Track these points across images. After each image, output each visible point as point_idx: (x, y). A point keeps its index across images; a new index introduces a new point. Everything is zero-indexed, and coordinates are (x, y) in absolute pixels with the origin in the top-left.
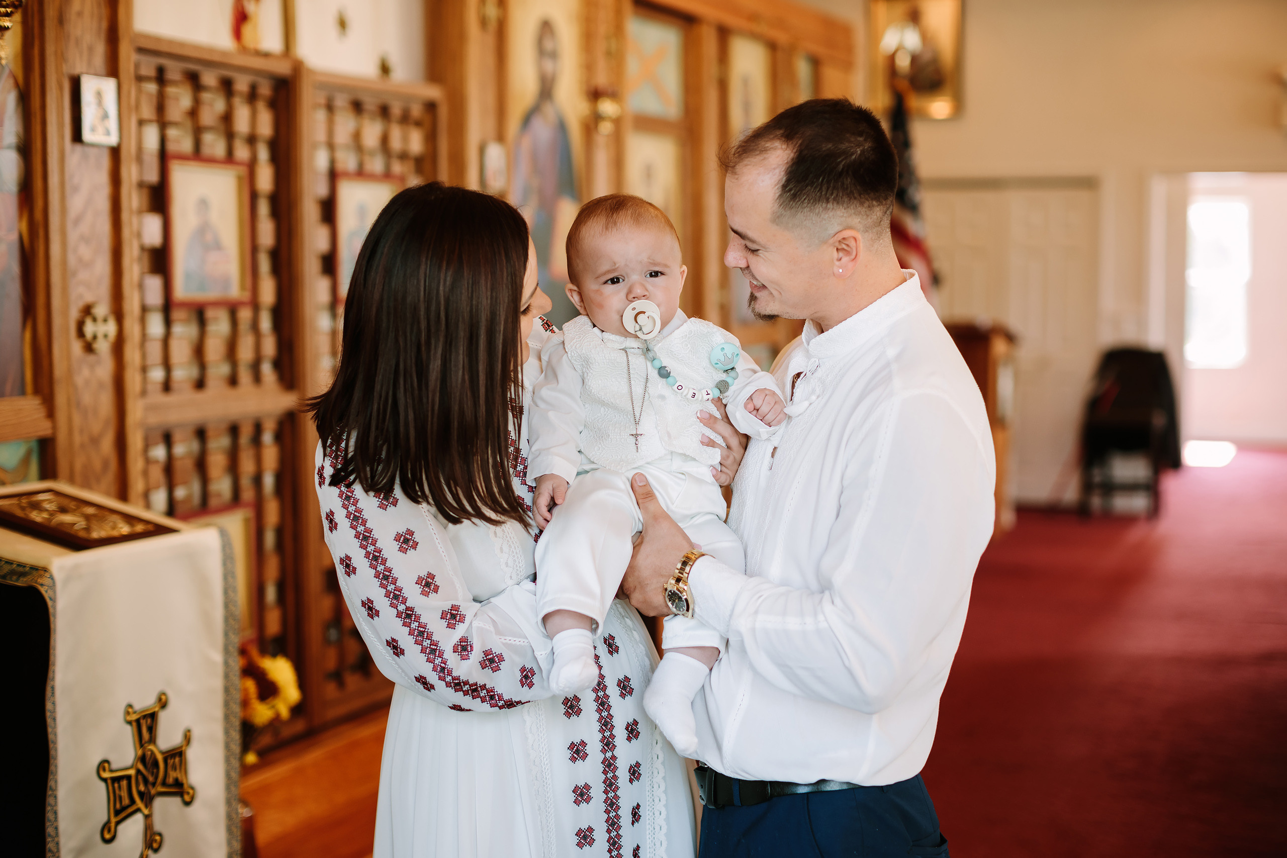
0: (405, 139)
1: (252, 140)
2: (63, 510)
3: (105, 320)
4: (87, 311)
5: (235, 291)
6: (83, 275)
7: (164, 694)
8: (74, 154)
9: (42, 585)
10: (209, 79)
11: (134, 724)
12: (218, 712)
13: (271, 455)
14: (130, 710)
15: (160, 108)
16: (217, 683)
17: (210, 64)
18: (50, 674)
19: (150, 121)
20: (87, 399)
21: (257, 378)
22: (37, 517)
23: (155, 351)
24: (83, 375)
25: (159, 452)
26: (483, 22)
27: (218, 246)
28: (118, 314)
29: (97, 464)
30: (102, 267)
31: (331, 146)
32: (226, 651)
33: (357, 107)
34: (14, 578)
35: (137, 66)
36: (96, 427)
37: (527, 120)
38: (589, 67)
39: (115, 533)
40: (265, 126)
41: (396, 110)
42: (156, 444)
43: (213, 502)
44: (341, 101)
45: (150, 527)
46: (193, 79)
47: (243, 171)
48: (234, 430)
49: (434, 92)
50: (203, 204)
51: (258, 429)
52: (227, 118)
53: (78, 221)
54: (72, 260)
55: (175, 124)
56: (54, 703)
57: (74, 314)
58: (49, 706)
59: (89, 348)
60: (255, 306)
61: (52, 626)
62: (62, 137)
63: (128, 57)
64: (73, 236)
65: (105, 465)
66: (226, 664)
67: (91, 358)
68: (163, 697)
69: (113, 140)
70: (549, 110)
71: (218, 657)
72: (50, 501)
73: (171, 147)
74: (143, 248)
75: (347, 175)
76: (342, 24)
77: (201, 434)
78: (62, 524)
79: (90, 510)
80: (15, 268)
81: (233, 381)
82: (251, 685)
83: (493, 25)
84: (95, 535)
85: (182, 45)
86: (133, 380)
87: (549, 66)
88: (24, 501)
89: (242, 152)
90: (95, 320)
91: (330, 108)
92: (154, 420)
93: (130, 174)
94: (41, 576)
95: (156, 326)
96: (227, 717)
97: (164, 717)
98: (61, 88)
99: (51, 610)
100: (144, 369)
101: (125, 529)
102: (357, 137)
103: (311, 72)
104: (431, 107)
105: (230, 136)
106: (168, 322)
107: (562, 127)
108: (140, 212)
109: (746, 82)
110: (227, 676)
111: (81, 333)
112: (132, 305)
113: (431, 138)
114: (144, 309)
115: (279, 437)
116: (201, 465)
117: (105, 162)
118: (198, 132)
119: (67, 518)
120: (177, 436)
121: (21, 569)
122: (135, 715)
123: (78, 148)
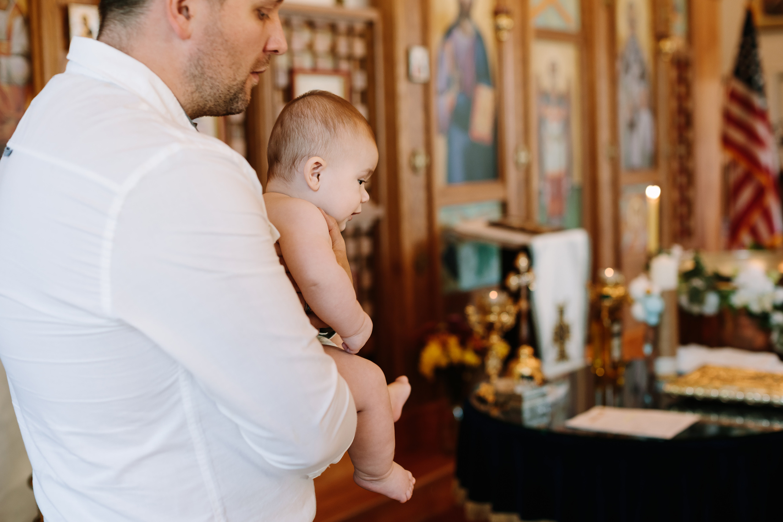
0: (350, 46)
31: (290, 52)
33: (311, 25)
37: (449, 33)
41: (342, 26)
49: (373, 14)
70: (468, 26)
75: (303, 71)
91: (288, 25)
102: (311, 44)
104: (370, 25)
107: (479, 38)
109: (631, 7)
113: (370, 46)
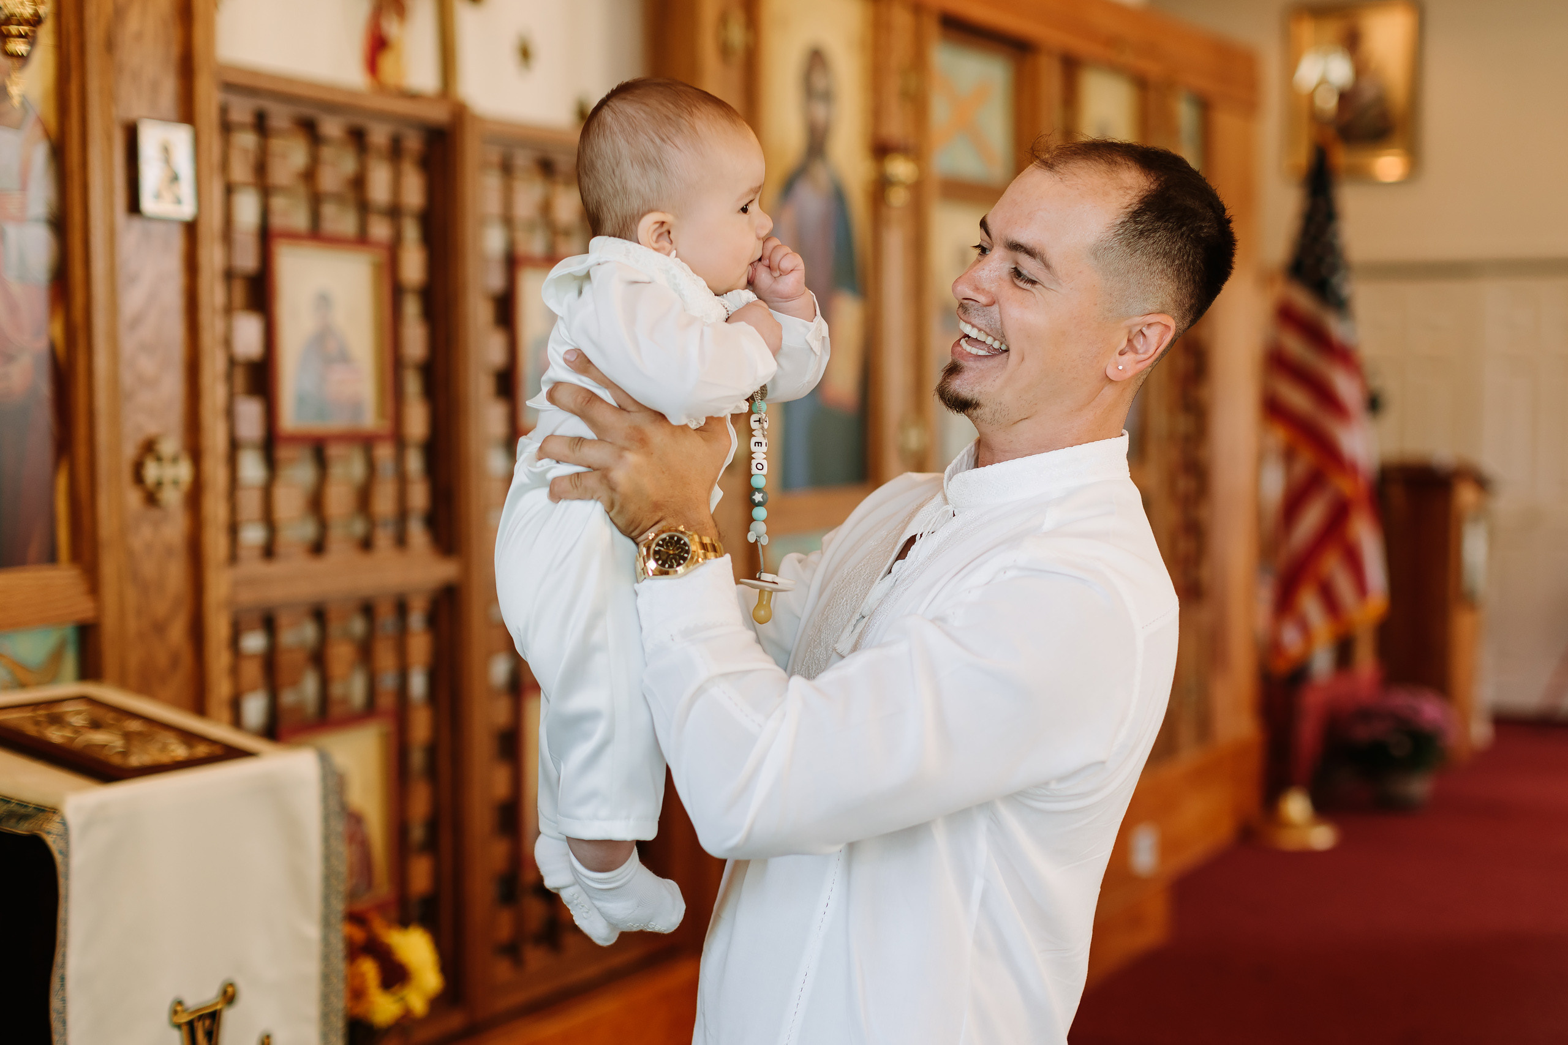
1: (394, 212)
2: (96, 725)
3: (175, 460)
4: (149, 447)
5: (370, 419)
6: (145, 397)
7: (231, 985)
8: (130, 233)
9: (49, 833)
10: (332, 128)
11: (185, 1028)
12: (312, 1008)
13: (419, 645)
14: (179, 1008)
15: (261, 168)
16: (312, 968)
17: (333, 108)
18: (58, 959)
19: (245, 184)
20: (148, 568)
21: (401, 540)
22: (55, 735)
23: (250, 503)
24: (143, 536)
25: (254, 642)
26: (725, 50)
27: (344, 357)
28: (195, 451)
29: (162, 659)
30: (172, 385)
31: (508, 222)
32: (326, 923)
33: (546, 168)
34: (13, 822)
35: (224, 111)
36: (161, 607)
37: (789, 185)
38: (876, 112)
39: (164, 758)
40: (413, 193)
42: (252, 629)
43: (336, 711)
44: (523, 160)
45: (217, 750)
46: (309, 128)
47: (381, 256)
48: (368, 609)
50: (324, 301)
51: (402, 608)
52: (359, 183)
53: (137, 321)
54: (127, 379)
55: (284, 190)
56: (64, 1000)
57: (130, 451)
58: (55, 1003)
59: (151, 499)
60: (399, 440)
61: (62, 891)
62: (111, 206)
63: (208, 97)
64: (128, 344)
65: (175, 661)
66: (326, 941)
67: (154, 513)
68: (230, 990)
69: (187, 210)
70: (820, 174)
71: (313, 931)
72: (78, 713)
73: (278, 221)
74: (232, 362)
75: (531, 262)
76: (525, 53)
77: (319, 615)
78: (90, 746)
79: (134, 726)
80: (44, 389)
81: (366, 544)
82: (369, 969)
83: (738, 58)
84: (135, 760)
85: (290, 81)
86: (216, 543)
87: (820, 111)
88: (42, 712)
89: (380, 230)
90: (159, 459)
91: (507, 169)
92: (248, 597)
93: (212, 257)
94: (48, 820)
95: (252, 468)
96: (325, 1017)
97: (230, 1019)
98: (109, 138)
99: (60, 868)
100: (233, 529)
101: (180, 751)
102: (546, 208)
103: (477, 119)
105: (363, 207)
106: (271, 462)
107: (839, 197)
108: (229, 310)
110: (326, 958)
111: (138, 477)
112: (216, 437)
114: (234, 446)
115: (432, 620)
116: (318, 658)
117: (177, 242)
118: (316, 201)
119: (99, 737)
120: (284, 620)
121: (23, 811)
122: (185, 1015)
123: (136, 224)
